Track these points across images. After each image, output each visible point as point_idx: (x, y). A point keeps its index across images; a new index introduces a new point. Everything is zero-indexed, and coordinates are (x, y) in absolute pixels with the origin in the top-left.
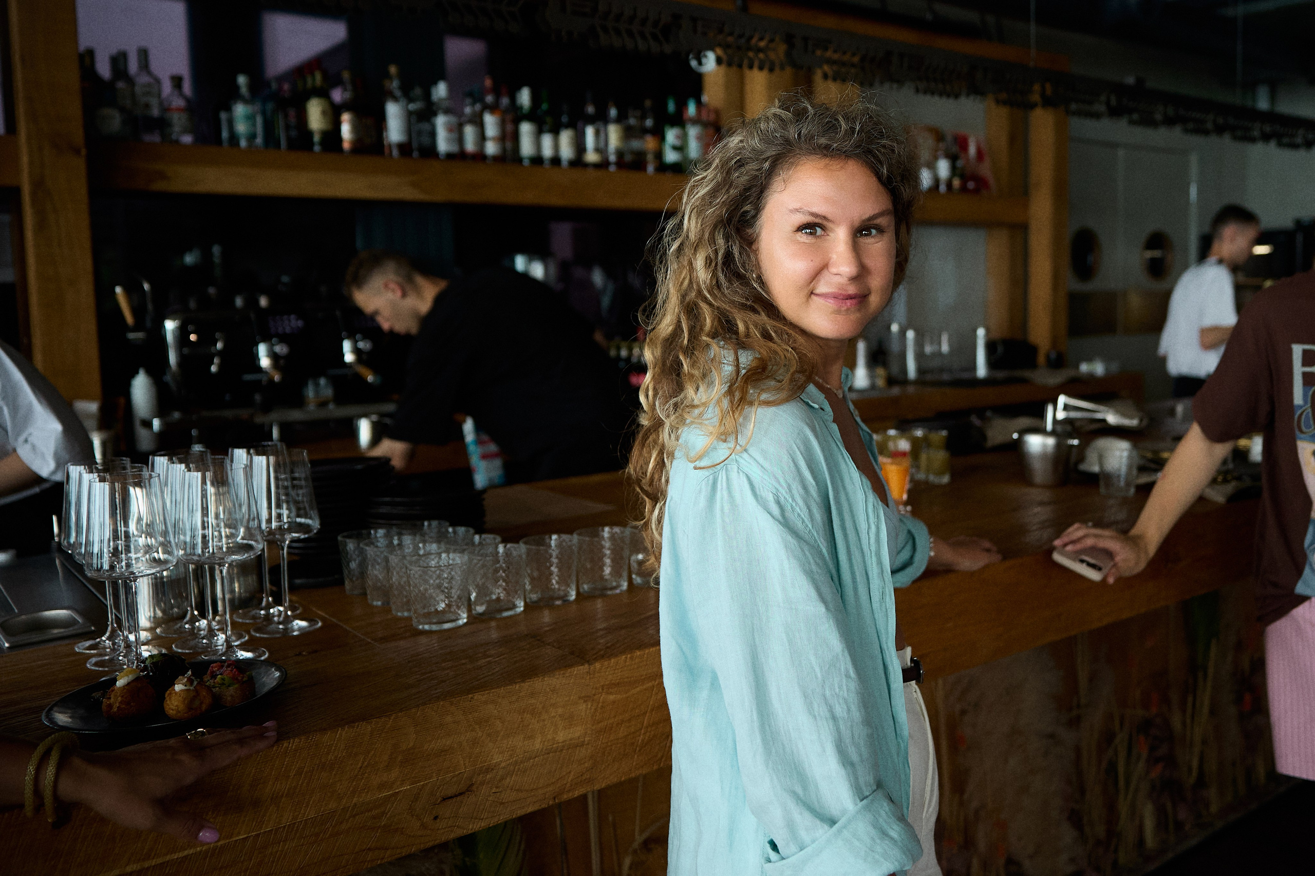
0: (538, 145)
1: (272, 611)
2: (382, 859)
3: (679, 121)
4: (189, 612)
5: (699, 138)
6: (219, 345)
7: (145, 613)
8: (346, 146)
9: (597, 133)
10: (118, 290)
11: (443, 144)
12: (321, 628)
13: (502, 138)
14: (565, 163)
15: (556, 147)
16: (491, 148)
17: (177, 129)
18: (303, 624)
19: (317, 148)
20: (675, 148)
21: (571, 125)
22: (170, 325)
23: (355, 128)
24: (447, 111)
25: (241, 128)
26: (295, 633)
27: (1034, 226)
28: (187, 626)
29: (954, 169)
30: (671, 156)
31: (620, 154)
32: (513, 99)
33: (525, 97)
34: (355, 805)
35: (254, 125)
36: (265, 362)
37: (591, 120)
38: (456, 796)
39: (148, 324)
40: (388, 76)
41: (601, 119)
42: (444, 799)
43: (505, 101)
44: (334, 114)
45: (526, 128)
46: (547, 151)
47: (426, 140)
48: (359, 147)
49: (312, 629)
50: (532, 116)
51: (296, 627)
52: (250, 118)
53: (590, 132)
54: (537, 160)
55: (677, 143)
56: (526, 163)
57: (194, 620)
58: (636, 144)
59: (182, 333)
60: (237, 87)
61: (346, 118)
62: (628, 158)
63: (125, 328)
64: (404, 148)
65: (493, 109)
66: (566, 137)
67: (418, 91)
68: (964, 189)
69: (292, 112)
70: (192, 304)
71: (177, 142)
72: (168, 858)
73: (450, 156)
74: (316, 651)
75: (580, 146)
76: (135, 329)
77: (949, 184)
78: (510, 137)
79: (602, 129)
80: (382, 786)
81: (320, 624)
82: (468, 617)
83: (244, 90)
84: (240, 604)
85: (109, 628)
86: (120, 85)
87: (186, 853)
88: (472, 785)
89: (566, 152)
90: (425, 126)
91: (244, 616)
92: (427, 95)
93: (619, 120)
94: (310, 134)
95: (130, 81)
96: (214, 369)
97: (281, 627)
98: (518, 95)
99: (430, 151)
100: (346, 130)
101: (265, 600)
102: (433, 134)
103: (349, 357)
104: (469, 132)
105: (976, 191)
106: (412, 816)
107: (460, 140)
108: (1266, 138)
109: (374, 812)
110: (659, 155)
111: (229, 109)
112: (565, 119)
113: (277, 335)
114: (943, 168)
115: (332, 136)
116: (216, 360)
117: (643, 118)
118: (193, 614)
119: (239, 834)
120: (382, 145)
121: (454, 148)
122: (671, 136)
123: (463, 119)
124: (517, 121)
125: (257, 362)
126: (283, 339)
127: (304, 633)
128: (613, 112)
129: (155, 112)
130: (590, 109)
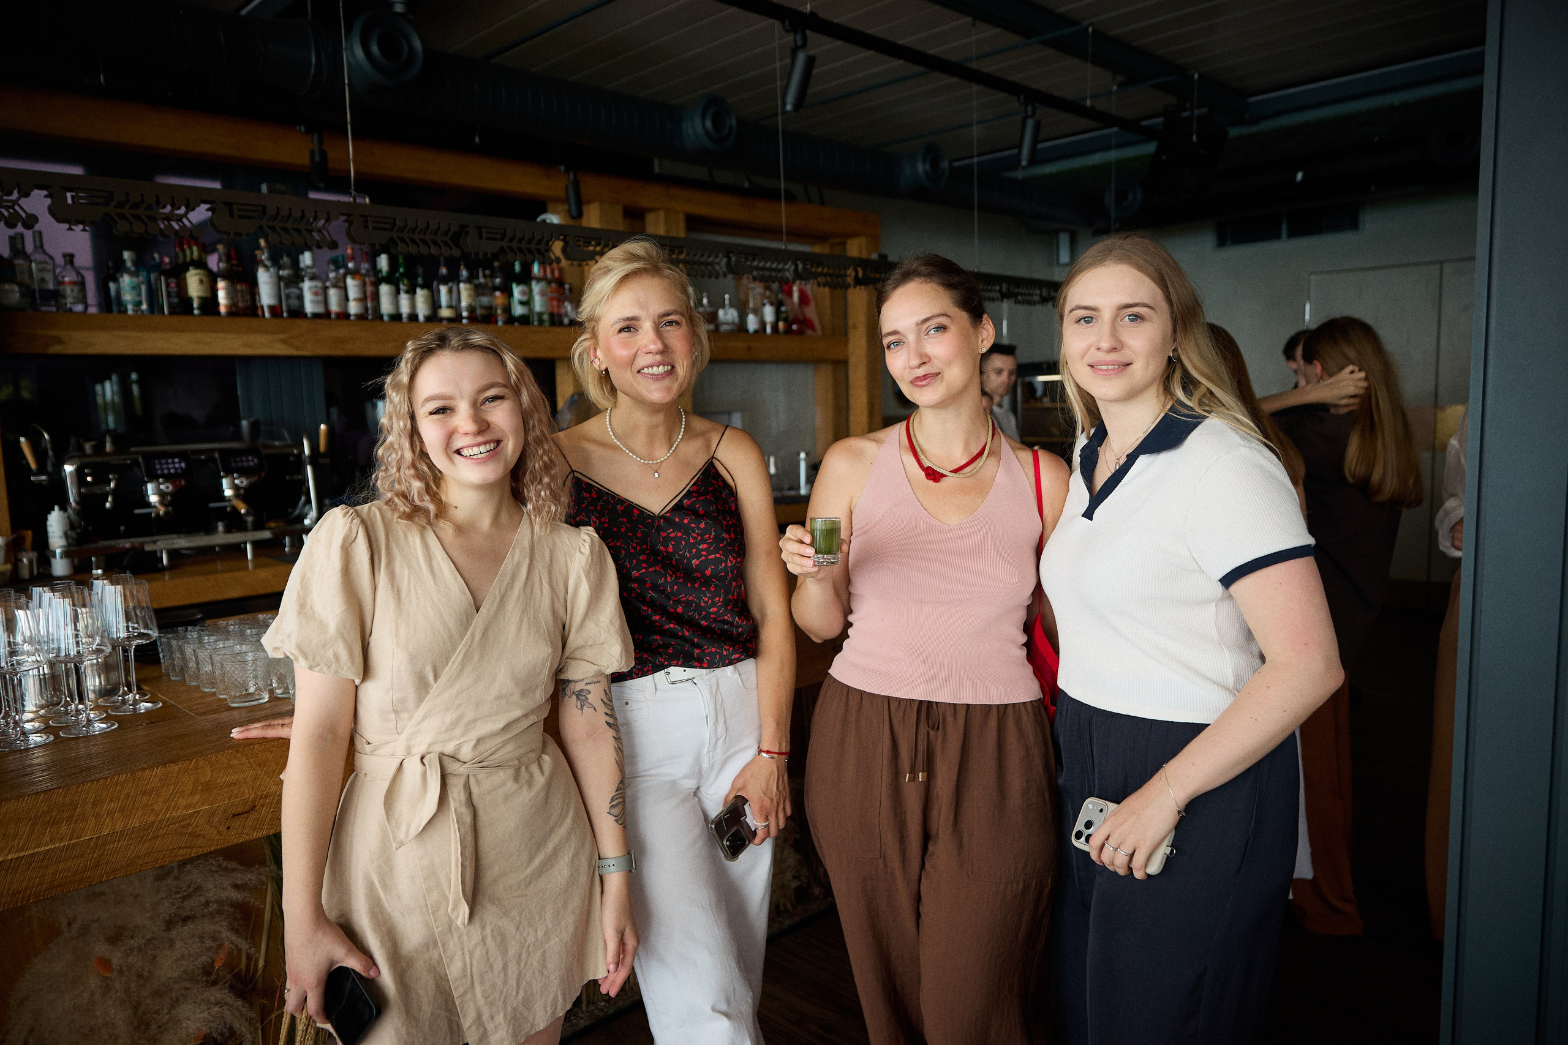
0: (396, 304)
1: (127, 697)
2: (190, 854)
3: (525, 278)
4: (64, 699)
5: (542, 294)
6: (112, 485)
7: (32, 700)
8: (223, 310)
9: (450, 291)
10: (22, 439)
11: (309, 308)
12: (161, 707)
13: (362, 300)
14: (421, 318)
15: (413, 305)
16: (353, 308)
17: (69, 300)
18: (149, 705)
19: (196, 312)
20: (522, 303)
21: (426, 285)
22: (69, 468)
23: (231, 294)
24: (313, 278)
25: (128, 297)
26: (142, 711)
27: (852, 360)
28: (62, 709)
29: (778, 313)
30: (518, 310)
31: (471, 309)
32: (374, 264)
33: (383, 262)
34: (168, 818)
35: (139, 295)
36: (154, 499)
37: (445, 281)
38: (243, 813)
39: (50, 468)
40: (258, 247)
41: (453, 278)
42: (234, 816)
43: (365, 266)
44: (211, 280)
45: (385, 289)
46: (405, 309)
47: (294, 302)
48: (234, 311)
49: (155, 708)
50: (390, 279)
51: (142, 708)
52: (136, 288)
53: (443, 290)
54: (396, 317)
55: (524, 299)
56: (386, 318)
57: (67, 704)
58: (485, 300)
59: (80, 474)
60: (123, 261)
61: (221, 284)
62: (479, 312)
63: (30, 471)
64: (275, 311)
65: (355, 273)
66: (421, 294)
67: (286, 260)
68: (788, 331)
69: (173, 282)
70: (88, 447)
71: (70, 310)
72: (36, 850)
73: (316, 316)
74: (152, 723)
75: (434, 304)
76: (39, 472)
77: (775, 327)
78: (371, 298)
79: (455, 288)
80: (187, 807)
81: (161, 704)
82: (270, 697)
83: (129, 264)
84: (106, 692)
85: (3, 711)
86: (19, 262)
87: (49, 847)
88: (255, 806)
89: (422, 310)
90: (293, 291)
91: (106, 701)
92: (295, 263)
93: (469, 280)
94: (190, 300)
95: (27, 257)
96: (108, 505)
97: (131, 707)
98: (378, 259)
99: (298, 313)
100: (222, 297)
101: (121, 689)
102: (300, 297)
103: (228, 493)
104: (333, 293)
105: (800, 332)
106: (211, 826)
107: (326, 302)
108: (1004, 296)
109: (183, 823)
110: (508, 309)
111: (116, 280)
112: (420, 280)
113: (163, 476)
114: (769, 313)
115: (210, 304)
116: (110, 499)
117: (493, 276)
118: (66, 700)
119: (85, 836)
120: (257, 308)
121: (320, 309)
122: (517, 291)
123: (328, 284)
124: (376, 284)
125: (147, 499)
126: (168, 478)
127: (148, 712)
128: (464, 273)
129: (51, 286)
130: (444, 271)
